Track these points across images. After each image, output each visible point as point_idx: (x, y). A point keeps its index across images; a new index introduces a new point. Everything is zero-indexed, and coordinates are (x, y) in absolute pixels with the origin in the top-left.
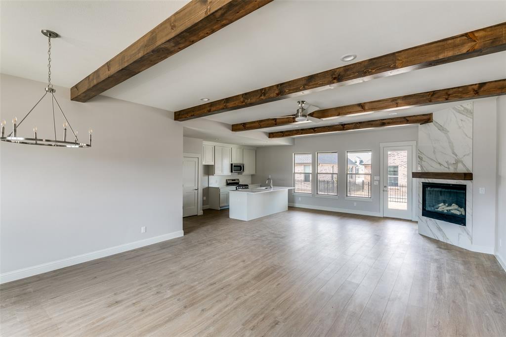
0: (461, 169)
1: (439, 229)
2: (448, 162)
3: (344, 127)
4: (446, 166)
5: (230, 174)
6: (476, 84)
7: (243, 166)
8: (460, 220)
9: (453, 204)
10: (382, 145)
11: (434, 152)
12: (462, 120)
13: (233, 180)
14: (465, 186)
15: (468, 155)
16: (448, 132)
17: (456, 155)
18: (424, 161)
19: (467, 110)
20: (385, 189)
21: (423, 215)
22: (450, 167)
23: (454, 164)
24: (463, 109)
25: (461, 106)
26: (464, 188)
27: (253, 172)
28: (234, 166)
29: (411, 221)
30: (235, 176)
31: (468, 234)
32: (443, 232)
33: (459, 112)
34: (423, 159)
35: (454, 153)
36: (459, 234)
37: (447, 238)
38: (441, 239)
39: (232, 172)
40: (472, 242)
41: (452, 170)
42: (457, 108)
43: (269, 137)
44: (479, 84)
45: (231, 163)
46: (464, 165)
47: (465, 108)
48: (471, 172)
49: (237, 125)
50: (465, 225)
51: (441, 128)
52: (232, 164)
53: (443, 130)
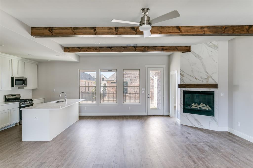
0: (211, 82)
1: (196, 120)
2: (202, 77)
3: (136, 49)
4: (201, 79)
5: (10, 88)
6: (247, 26)
7: (26, 80)
8: (211, 113)
9: (201, 104)
10: (147, 66)
11: (192, 71)
12: (211, 52)
13: (13, 95)
14: (214, 92)
15: (216, 73)
16: (202, 58)
17: (208, 73)
18: (185, 77)
19: (215, 45)
20: (149, 96)
21: (184, 112)
22: (203, 80)
23: (206, 78)
24: (212, 44)
25: (211, 42)
26: (212, 93)
27: (35, 87)
28: (16, 80)
29: (162, 116)
30: (16, 91)
31: (216, 121)
32: (198, 121)
33: (209, 46)
34: (184, 76)
35: (206, 72)
36: (210, 122)
37: (202, 125)
38: (197, 126)
39: (13, 86)
40: (218, 126)
41: (205, 82)
42: (208, 44)
43: (64, 51)
44: (249, 26)
45: (11, 76)
46: (213, 79)
47: (213, 44)
48: (218, 83)
49: (39, 28)
50: (214, 116)
51: (197, 56)
52: (13, 78)
53: (199, 57)
